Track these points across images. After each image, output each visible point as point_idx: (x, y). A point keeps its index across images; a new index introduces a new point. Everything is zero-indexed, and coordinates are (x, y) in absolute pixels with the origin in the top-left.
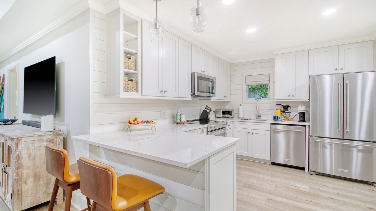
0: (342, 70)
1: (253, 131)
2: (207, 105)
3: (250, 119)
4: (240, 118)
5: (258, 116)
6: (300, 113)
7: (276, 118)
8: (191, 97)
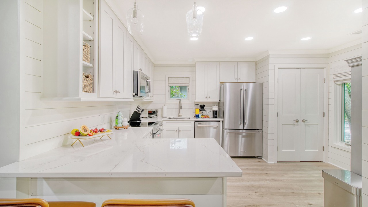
0: (239, 80)
1: (180, 129)
2: (138, 106)
3: (173, 118)
4: (164, 117)
5: (180, 115)
6: (214, 111)
7: (197, 116)
8: (133, 97)
